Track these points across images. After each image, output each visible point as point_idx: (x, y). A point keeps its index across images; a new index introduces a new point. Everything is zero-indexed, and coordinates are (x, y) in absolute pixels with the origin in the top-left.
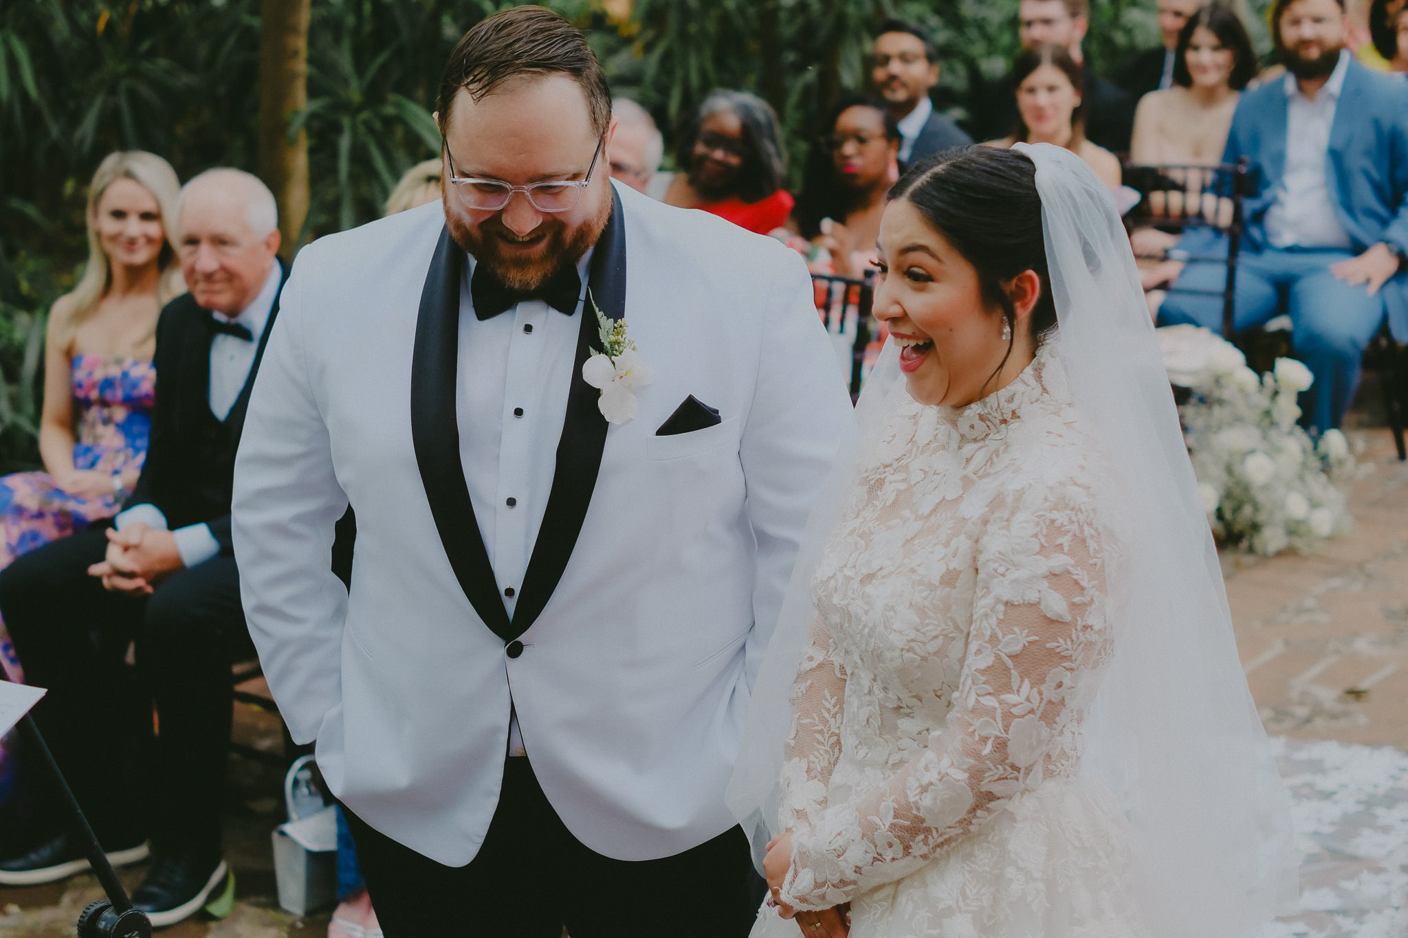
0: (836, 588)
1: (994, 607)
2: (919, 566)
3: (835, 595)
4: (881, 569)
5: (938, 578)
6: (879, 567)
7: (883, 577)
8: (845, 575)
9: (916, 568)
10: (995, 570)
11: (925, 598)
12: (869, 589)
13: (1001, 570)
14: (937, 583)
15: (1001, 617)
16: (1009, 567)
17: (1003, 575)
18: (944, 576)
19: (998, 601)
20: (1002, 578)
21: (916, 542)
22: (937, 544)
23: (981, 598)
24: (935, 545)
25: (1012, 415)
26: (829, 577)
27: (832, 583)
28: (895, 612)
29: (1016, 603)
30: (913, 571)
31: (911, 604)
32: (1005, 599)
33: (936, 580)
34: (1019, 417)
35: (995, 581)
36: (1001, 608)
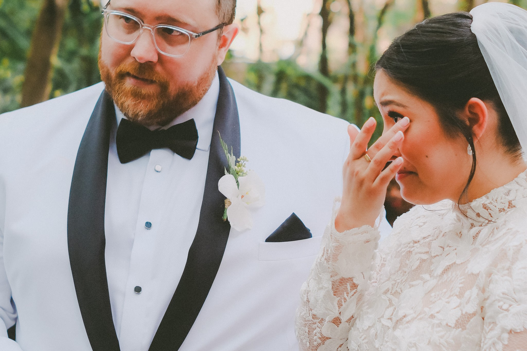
0: (376, 335)
1: (500, 336)
2: (438, 313)
3: (376, 341)
4: (404, 316)
5: (455, 322)
6: (404, 315)
7: (407, 322)
8: (383, 325)
9: (436, 314)
10: (501, 307)
11: (442, 337)
12: (398, 333)
13: (505, 307)
14: (453, 325)
15: (506, 343)
16: (512, 303)
17: (507, 310)
18: (459, 319)
19: (503, 330)
20: (506, 313)
21: (433, 294)
22: (452, 295)
23: (489, 332)
24: (450, 296)
25: (509, 205)
26: (369, 327)
27: (373, 331)
28: (417, 348)
29: (519, 331)
30: (432, 316)
31: (429, 342)
32: (509, 328)
33: (452, 323)
34: (514, 206)
35: (500, 316)
36: (506, 335)
